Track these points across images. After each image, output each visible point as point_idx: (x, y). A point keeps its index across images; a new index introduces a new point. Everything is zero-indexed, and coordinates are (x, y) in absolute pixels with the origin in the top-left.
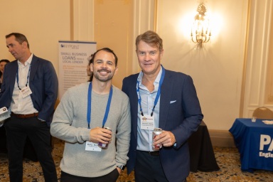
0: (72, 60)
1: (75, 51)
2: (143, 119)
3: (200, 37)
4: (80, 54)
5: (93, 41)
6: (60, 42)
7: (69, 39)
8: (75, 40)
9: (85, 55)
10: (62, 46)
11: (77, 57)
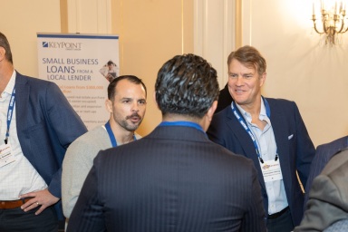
0: (66, 74)
1: (73, 55)
2: (264, 167)
3: (330, 23)
4: (84, 61)
5: (110, 33)
6: (39, 36)
7: (58, 31)
8: (72, 31)
9: (95, 62)
10: (46, 46)
11: (77, 67)
